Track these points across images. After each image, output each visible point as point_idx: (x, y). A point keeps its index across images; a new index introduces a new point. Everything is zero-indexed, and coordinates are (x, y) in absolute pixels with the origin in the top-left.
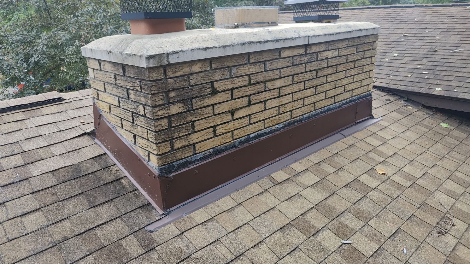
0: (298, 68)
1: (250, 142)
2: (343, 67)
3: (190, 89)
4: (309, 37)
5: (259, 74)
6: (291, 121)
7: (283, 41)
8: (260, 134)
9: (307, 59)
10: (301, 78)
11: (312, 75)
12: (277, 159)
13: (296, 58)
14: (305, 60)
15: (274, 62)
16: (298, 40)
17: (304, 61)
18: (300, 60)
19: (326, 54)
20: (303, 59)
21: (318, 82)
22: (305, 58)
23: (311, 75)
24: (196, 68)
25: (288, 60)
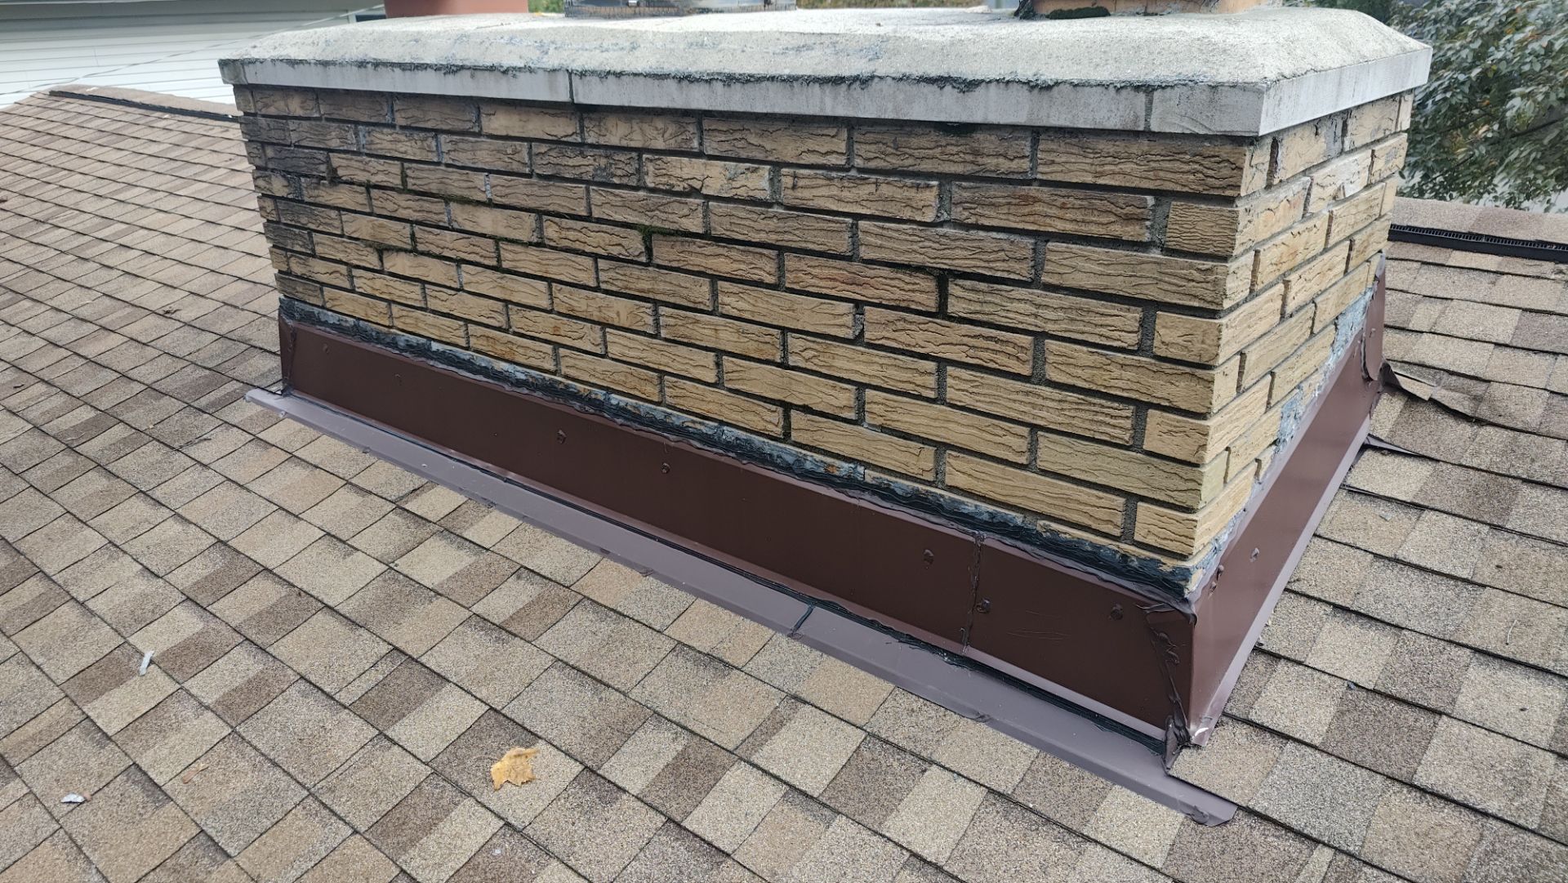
0: (552, 191)
1: (432, 363)
2: (826, 272)
3: (293, 152)
4: (570, 73)
5: (426, 167)
6: (556, 381)
7: (467, 73)
8: (457, 357)
9: (590, 169)
10: (572, 235)
11: (625, 242)
12: (512, 475)
13: (544, 148)
14: (583, 170)
15: (463, 141)
16: (523, 77)
17: (578, 171)
18: (559, 161)
19: (687, 170)
20: (571, 162)
21: (661, 287)
22: (578, 161)
23: (616, 240)
24: (295, 106)
25: (509, 147)
